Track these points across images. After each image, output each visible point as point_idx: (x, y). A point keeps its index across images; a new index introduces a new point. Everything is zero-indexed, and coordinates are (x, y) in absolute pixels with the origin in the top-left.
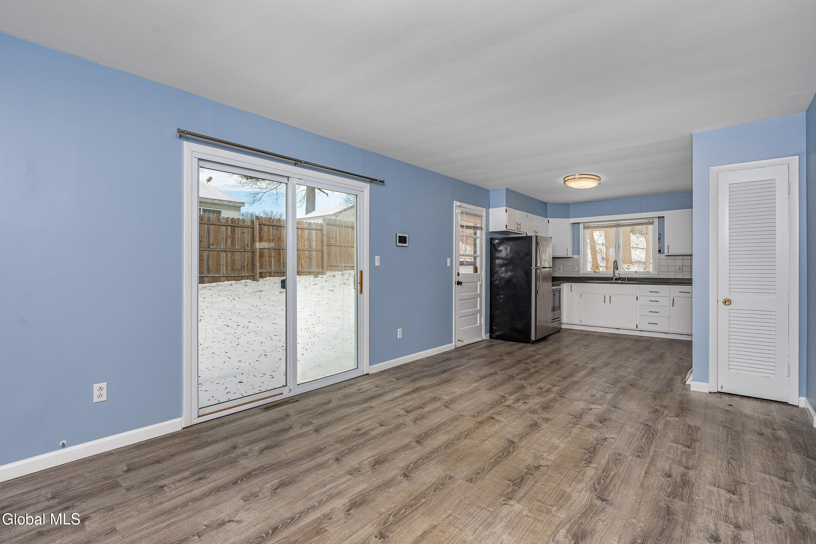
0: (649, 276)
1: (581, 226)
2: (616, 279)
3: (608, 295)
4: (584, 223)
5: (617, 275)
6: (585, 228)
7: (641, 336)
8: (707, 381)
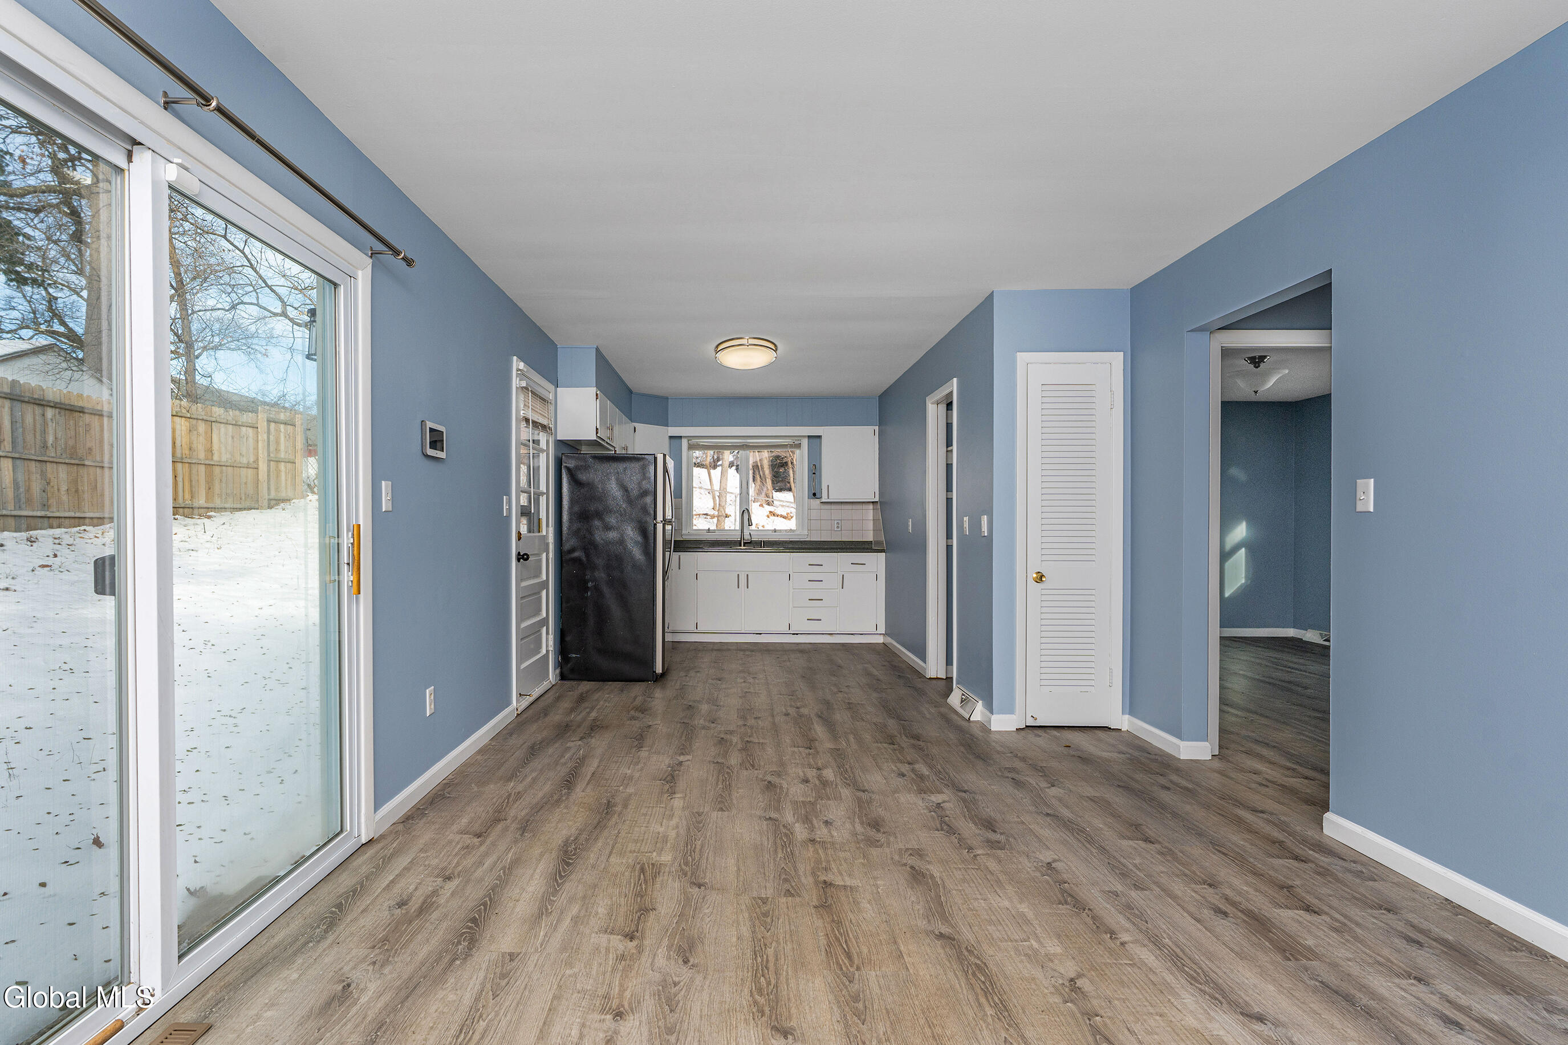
0: (796, 537)
1: (685, 443)
2: (745, 544)
3: (743, 573)
4: (689, 438)
5: (747, 537)
6: (692, 447)
7: (798, 644)
8: (1011, 711)
